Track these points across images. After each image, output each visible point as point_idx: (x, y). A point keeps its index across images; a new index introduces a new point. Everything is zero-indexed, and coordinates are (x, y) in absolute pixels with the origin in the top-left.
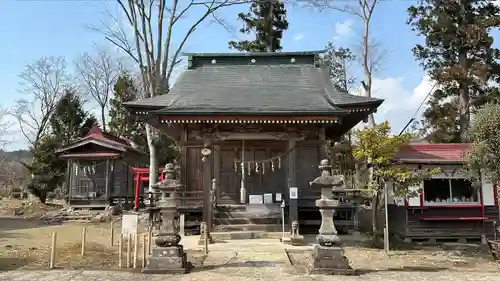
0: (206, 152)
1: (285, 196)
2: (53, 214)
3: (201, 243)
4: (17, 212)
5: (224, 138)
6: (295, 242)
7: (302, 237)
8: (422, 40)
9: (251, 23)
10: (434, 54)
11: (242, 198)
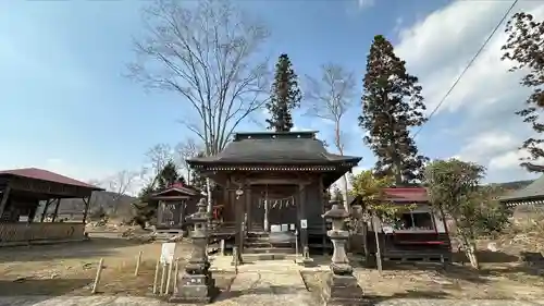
0: (239, 193)
1: (298, 226)
2: (147, 236)
3: (232, 264)
4: (125, 235)
5: (252, 183)
6: (307, 264)
7: (312, 260)
8: (368, 133)
9: (272, 124)
10: (376, 141)
11: (266, 226)
